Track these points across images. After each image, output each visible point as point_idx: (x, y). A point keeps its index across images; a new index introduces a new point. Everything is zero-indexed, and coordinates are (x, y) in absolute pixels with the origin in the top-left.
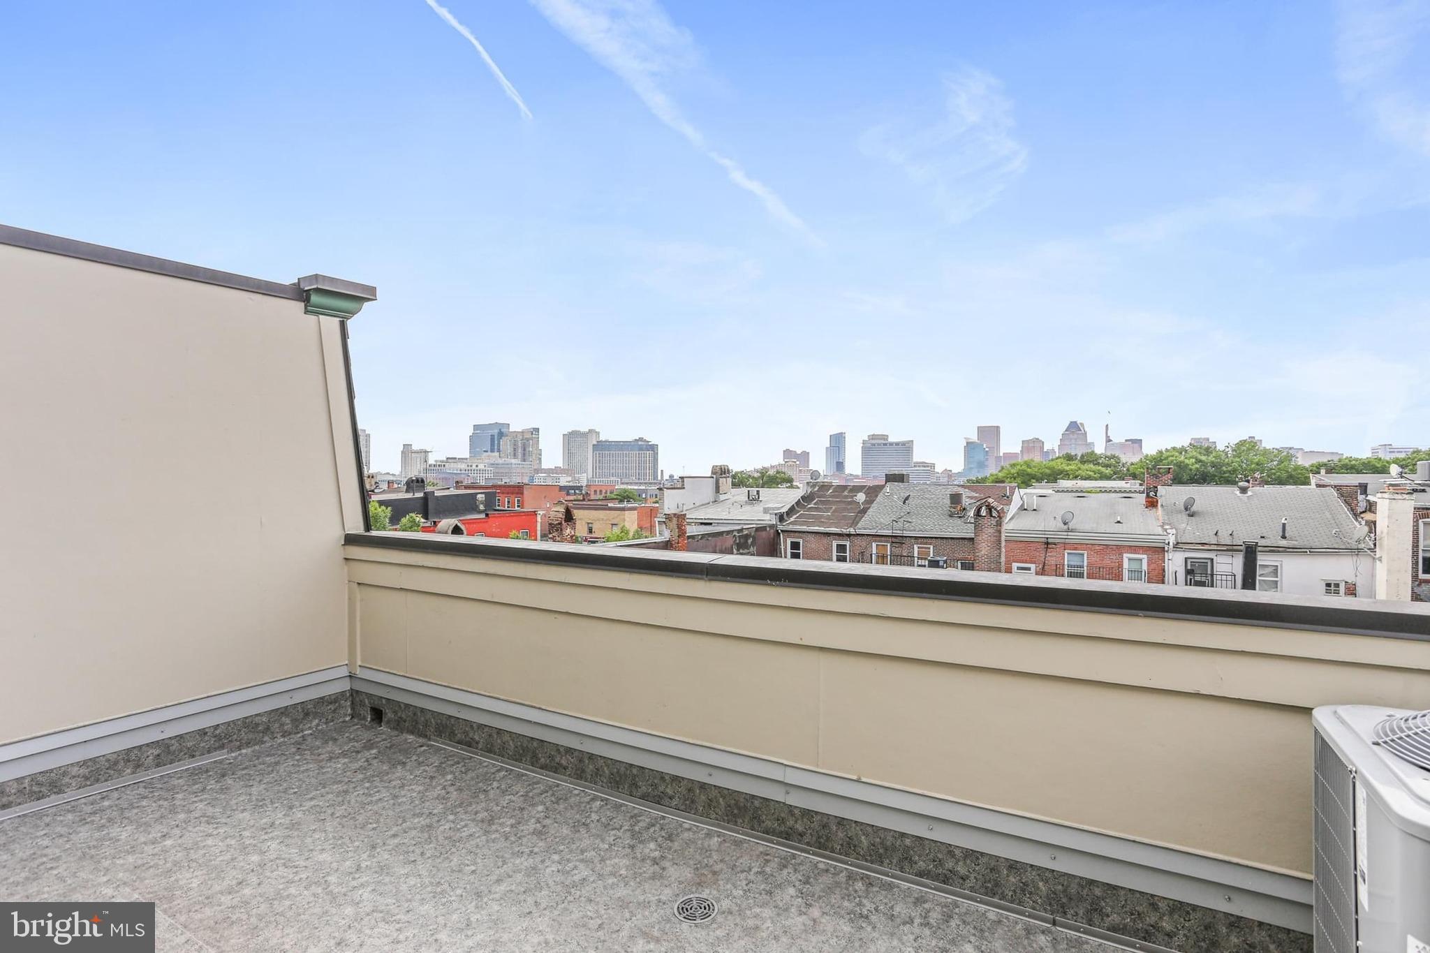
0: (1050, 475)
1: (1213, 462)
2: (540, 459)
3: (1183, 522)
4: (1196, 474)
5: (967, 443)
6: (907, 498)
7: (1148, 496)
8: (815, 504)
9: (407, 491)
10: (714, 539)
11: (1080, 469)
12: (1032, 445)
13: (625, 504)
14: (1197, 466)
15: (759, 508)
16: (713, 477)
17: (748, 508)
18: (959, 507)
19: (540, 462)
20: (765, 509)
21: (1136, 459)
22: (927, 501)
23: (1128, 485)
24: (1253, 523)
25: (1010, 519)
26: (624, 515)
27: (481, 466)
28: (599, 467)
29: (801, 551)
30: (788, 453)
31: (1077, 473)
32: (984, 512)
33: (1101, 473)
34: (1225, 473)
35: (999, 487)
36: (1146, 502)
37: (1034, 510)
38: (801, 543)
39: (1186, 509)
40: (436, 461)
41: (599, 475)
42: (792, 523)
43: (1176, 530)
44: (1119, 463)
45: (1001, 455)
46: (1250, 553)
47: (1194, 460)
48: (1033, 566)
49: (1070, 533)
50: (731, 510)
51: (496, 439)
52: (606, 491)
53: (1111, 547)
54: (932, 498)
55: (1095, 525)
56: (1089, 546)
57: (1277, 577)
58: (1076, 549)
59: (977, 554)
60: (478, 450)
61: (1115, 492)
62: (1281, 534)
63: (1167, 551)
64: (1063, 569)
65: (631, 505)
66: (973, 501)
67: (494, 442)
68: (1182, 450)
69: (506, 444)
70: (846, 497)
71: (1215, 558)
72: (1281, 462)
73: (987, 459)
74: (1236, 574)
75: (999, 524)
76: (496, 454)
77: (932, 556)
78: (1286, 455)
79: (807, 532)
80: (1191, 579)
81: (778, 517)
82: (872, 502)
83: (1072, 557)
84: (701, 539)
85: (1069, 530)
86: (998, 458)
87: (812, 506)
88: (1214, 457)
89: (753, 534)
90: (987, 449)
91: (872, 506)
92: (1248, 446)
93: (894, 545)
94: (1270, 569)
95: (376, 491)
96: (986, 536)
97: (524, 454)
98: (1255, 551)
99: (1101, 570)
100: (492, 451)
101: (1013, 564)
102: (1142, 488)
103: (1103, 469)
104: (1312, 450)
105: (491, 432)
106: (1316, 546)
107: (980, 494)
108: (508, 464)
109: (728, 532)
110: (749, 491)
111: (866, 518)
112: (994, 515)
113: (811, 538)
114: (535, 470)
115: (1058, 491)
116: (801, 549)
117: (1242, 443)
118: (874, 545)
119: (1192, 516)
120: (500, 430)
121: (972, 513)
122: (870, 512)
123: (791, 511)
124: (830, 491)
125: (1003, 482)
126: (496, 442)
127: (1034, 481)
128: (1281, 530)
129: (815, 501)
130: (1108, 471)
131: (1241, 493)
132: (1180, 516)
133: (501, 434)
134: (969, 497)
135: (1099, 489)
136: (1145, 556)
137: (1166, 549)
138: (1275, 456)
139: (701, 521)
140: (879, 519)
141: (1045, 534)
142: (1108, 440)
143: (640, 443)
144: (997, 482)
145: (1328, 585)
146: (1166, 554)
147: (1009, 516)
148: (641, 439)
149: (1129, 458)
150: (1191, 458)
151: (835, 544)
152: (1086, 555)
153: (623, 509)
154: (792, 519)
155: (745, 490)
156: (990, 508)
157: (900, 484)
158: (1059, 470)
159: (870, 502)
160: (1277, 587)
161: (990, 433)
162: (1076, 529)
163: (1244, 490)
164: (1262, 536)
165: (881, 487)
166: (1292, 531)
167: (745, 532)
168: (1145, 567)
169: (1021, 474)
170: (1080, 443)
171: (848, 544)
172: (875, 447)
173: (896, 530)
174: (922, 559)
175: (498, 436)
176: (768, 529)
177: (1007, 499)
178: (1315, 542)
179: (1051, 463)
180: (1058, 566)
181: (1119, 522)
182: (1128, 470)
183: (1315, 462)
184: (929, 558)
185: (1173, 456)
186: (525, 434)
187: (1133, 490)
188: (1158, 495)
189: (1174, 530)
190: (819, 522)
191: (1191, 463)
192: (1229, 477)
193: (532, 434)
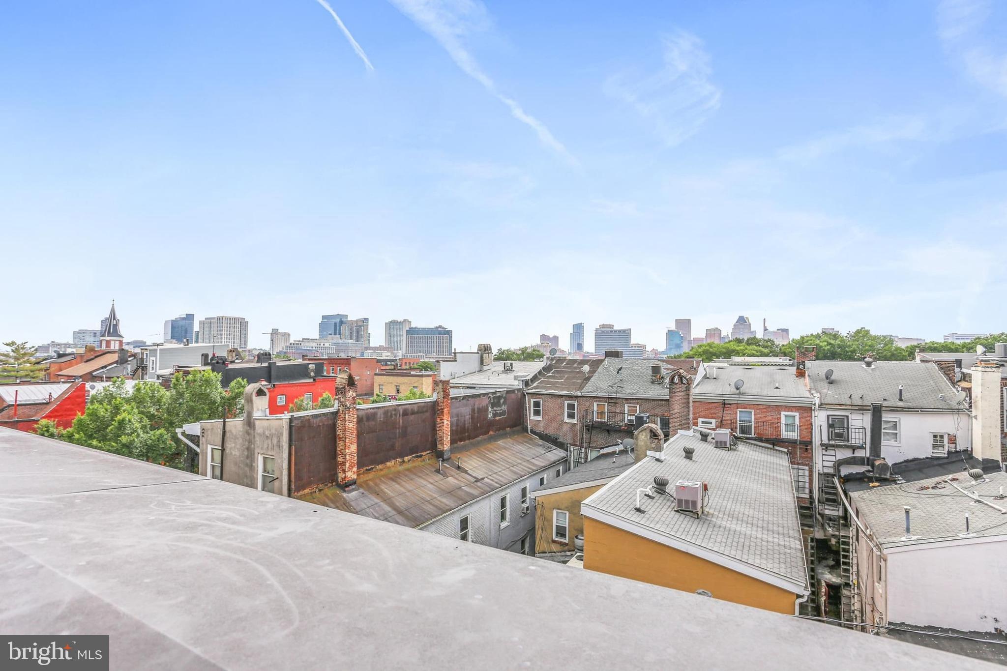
0: (725, 353)
1: (839, 345)
2: (369, 340)
3: (825, 389)
4: (827, 353)
5: (668, 331)
6: (620, 369)
7: (798, 368)
8: (552, 373)
9: (258, 362)
10: (473, 399)
11: (746, 349)
12: (713, 332)
13: (424, 373)
14: (828, 347)
15: (511, 376)
16: (478, 353)
17: (504, 375)
18: (659, 376)
19: (369, 343)
20: (515, 376)
21: (785, 342)
22: (635, 372)
23: (781, 361)
24: (877, 389)
25: (696, 385)
26: (422, 380)
27: (327, 345)
28: (411, 346)
29: (541, 409)
30: (544, 337)
31: (745, 352)
32: (676, 380)
33: (761, 352)
34: (847, 352)
35: (689, 361)
36: (797, 372)
37: (715, 378)
38: (541, 403)
39: (827, 378)
40: (294, 341)
41: (411, 352)
42: (535, 388)
43: (820, 393)
44: (773, 345)
45: (692, 339)
46: (877, 411)
47: (826, 343)
48: (713, 421)
49: (741, 396)
50: (490, 377)
51: (338, 326)
52: (414, 363)
53: (772, 407)
54: (639, 369)
55: (759, 390)
56: (756, 406)
57: (897, 430)
58: (745, 408)
59: (672, 412)
60: (325, 333)
61: (772, 365)
62: (899, 397)
63: (814, 410)
64: (736, 423)
65: (429, 373)
66: (669, 371)
67: (337, 328)
68: (818, 337)
69: (345, 330)
70: (576, 368)
71: (850, 416)
72: (886, 345)
73: (682, 342)
74: (866, 428)
75: (688, 389)
76: (338, 336)
77: (638, 412)
78: (889, 341)
79: (546, 394)
80: (832, 431)
81: (524, 383)
82: (595, 372)
83: (743, 415)
84: (463, 399)
85: (740, 394)
86: (690, 342)
87: (550, 374)
88: (840, 341)
89: (504, 396)
90: (682, 335)
91: (595, 375)
92: (862, 333)
93: (610, 404)
94: (891, 424)
95: (236, 361)
96: (678, 398)
97: (358, 336)
98: (881, 410)
99: (765, 424)
100: (335, 334)
101: (699, 419)
102: (791, 363)
103: (763, 349)
104: (904, 337)
105: (334, 321)
106: (925, 406)
107: (674, 366)
108: (346, 343)
109: (484, 395)
110: (505, 363)
111: (590, 383)
112: (684, 382)
113: (548, 399)
114: (365, 347)
115: (732, 365)
116: (541, 407)
117: (858, 332)
118: (595, 404)
119: (832, 383)
120: (341, 319)
121: (667, 381)
122: (592, 379)
123: (535, 378)
124: (564, 364)
125: (693, 358)
126: (338, 328)
127: (715, 357)
128: (899, 394)
129: (553, 371)
130: (766, 351)
131: (866, 366)
132: (822, 383)
133: (341, 322)
134: (666, 369)
135: (760, 364)
136: (797, 414)
137: (813, 408)
138: (882, 341)
139: (467, 386)
140: (599, 384)
141: (722, 397)
142: (765, 329)
143: (439, 329)
144: (688, 358)
145: (935, 436)
146: (813, 412)
147: (696, 383)
148: (440, 327)
149: (780, 342)
150: (824, 341)
151: (566, 403)
152: (753, 413)
153: (422, 376)
154: (535, 385)
155: (503, 362)
156: (681, 377)
157: (616, 358)
158: (732, 350)
159: (592, 372)
160: (897, 438)
161: (684, 324)
162: (745, 393)
163: (869, 364)
164: (885, 398)
165: (602, 361)
166: (907, 395)
167: (498, 394)
168: (797, 422)
169: (705, 352)
170: (746, 331)
171: (576, 403)
172: (604, 333)
173: (612, 393)
174: (630, 415)
175: (339, 323)
176: (516, 392)
177: (694, 370)
178: (924, 404)
179: (726, 345)
180: (732, 421)
181: (777, 388)
182: (780, 349)
183: (909, 345)
184: (636, 415)
185: (811, 340)
186: (358, 323)
187: (784, 364)
188: (806, 367)
189: (818, 394)
190: (554, 386)
191: (824, 345)
192: (851, 355)
193: (364, 322)
